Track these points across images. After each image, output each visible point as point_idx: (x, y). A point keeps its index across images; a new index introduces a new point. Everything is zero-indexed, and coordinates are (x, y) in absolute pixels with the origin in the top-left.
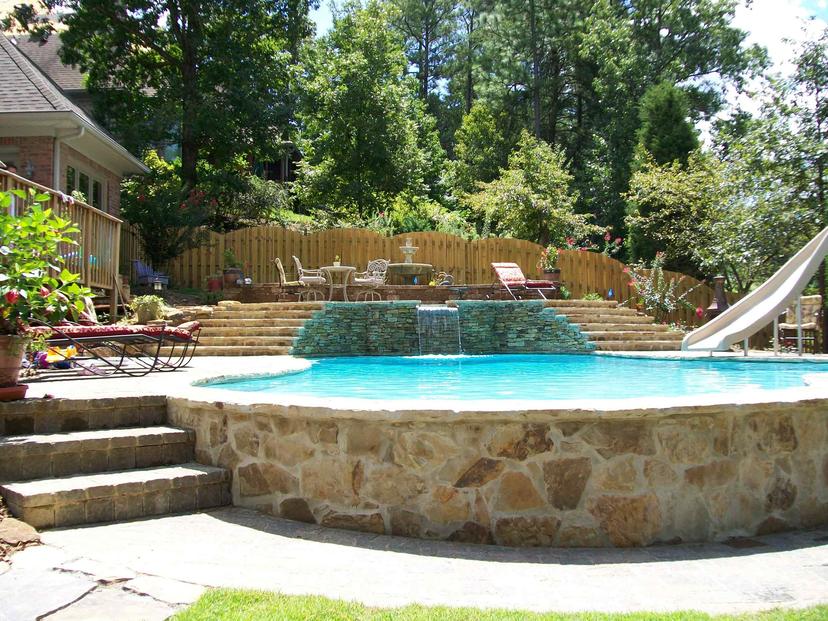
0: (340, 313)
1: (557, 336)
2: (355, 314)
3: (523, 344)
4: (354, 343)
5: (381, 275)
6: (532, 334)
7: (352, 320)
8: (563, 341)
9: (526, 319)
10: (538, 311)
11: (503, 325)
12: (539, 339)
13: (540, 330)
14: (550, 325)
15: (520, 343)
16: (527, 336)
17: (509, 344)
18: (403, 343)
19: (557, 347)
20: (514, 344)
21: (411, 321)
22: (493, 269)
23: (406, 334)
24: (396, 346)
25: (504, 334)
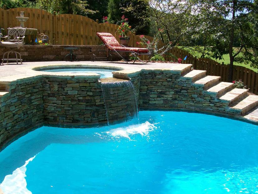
0: (22, 90)
1: (192, 98)
2: (34, 88)
3: (162, 102)
4: (34, 116)
5: (21, 39)
6: (170, 95)
7: (32, 94)
8: (199, 102)
9: (165, 83)
10: (176, 78)
11: (146, 87)
12: (175, 99)
13: (176, 92)
14: (187, 90)
15: (160, 101)
16: (165, 96)
17: (150, 102)
18: (84, 114)
19: (191, 106)
20: (154, 102)
21: (91, 94)
22: (100, 37)
23: (87, 106)
24: (77, 117)
25: (147, 95)
